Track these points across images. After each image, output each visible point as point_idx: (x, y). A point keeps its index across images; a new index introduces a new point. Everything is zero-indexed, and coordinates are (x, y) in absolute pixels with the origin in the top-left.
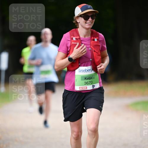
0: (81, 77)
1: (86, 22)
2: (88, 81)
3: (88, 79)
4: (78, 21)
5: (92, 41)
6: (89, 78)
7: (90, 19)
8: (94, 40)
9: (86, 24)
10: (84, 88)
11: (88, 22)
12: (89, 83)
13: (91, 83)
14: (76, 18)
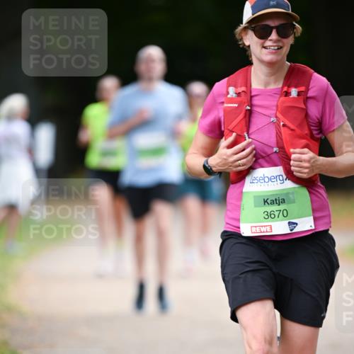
0: (255, 197)
1: (264, 42)
2: (275, 208)
3: (273, 203)
4: (247, 44)
5: (283, 98)
6: (278, 200)
7: (274, 36)
8: (287, 94)
9: (264, 50)
10: (263, 229)
11: (268, 43)
12: (277, 213)
13: (285, 214)
14: (241, 33)
